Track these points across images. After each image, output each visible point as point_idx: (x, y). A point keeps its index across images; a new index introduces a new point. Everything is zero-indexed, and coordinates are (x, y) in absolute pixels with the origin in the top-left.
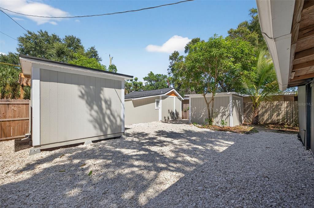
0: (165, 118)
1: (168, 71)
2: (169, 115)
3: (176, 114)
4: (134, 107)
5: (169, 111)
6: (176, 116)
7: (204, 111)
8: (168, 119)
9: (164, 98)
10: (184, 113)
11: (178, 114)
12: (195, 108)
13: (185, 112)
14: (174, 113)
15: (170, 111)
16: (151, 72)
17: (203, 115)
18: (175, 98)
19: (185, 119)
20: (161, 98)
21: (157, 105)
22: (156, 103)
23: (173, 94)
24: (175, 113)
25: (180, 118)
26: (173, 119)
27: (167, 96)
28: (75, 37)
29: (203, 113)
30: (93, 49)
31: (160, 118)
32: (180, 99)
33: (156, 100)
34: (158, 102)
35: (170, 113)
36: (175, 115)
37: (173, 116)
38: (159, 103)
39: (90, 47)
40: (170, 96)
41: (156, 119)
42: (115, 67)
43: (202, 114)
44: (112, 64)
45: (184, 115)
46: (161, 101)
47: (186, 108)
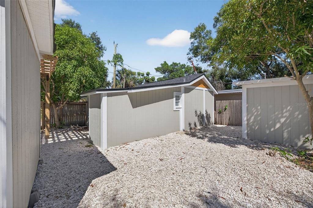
0: (190, 124)
1: (188, 55)
2: (196, 119)
3: (207, 116)
4: (133, 108)
5: (196, 112)
6: (206, 121)
7: (284, 115)
8: (194, 127)
9: (188, 90)
10: (217, 115)
11: (210, 117)
12: (259, 107)
13: (220, 113)
14: (203, 115)
15: (198, 113)
16: (165, 62)
17: (282, 125)
18: (204, 91)
19: (219, 124)
20: (183, 89)
21: (177, 103)
22: (175, 99)
23: (202, 85)
24: (205, 115)
25: (213, 124)
26: (202, 125)
27: (193, 87)
28: (74, 22)
29: (283, 120)
30: (95, 35)
31: (182, 126)
32: (212, 92)
33: (175, 94)
34: (178, 98)
35: (198, 116)
36: (206, 119)
37: (203, 121)
38: (179, 100)
39: (91, 33)
40: (197, 88)
41: (176, 129)
42: (121, 56)
43: (279, 122)
44: (117, 53)
45: (217, 118)
46: (183, 95)
47: (221, 108)
